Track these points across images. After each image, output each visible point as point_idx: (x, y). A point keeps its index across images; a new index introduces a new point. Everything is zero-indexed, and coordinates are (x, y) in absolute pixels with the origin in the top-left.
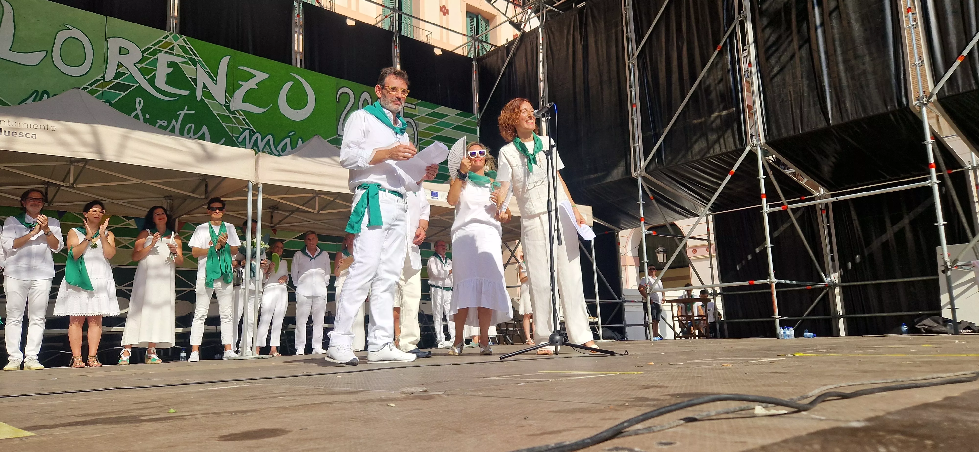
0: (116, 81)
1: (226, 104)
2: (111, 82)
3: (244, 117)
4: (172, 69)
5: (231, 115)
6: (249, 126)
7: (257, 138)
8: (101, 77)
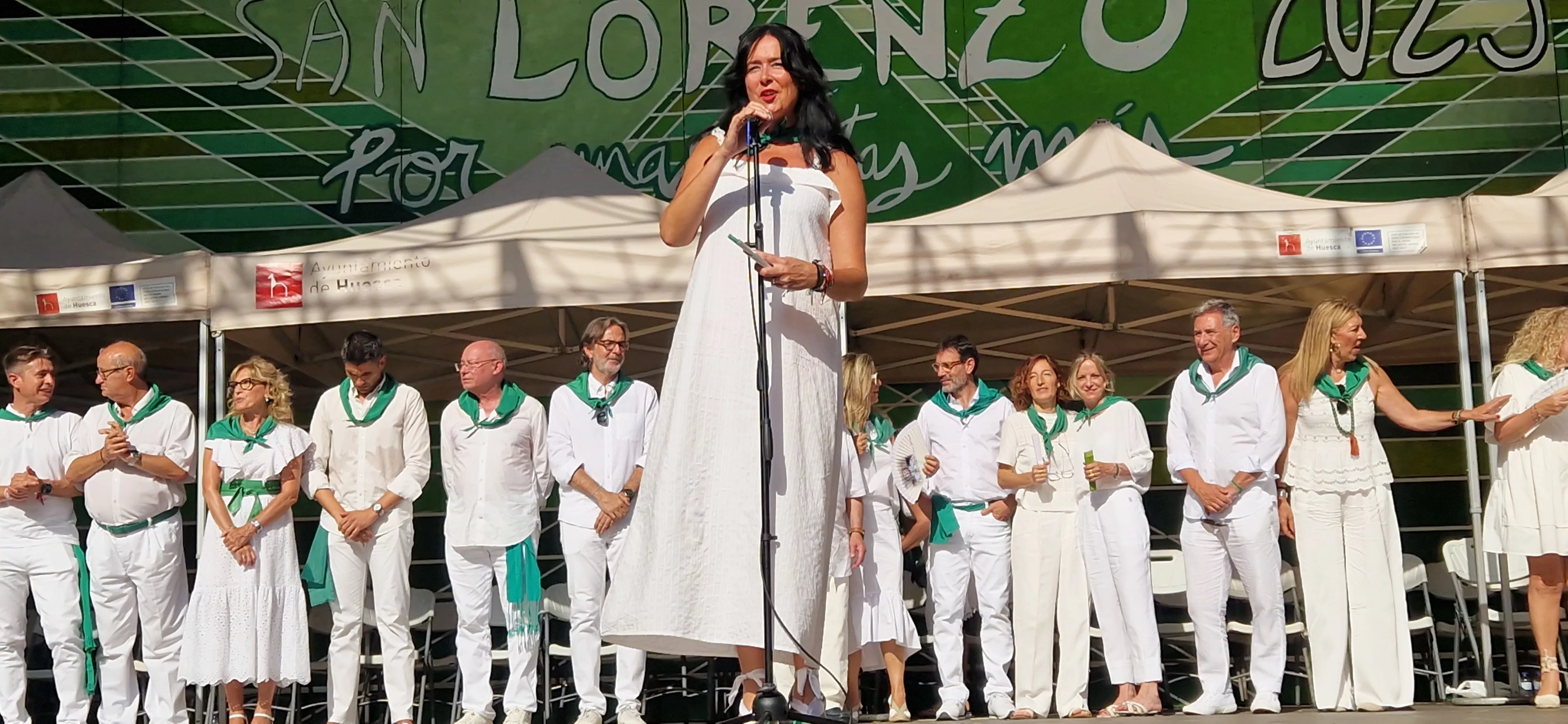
0: (707, 88)
1: (950, 76)
2: (698, 90)
3: (995, 97)
4: (819, 24)
5: (962, 101)
6: (1009, 116)
7: (1032, 142)
8: (679, 87)
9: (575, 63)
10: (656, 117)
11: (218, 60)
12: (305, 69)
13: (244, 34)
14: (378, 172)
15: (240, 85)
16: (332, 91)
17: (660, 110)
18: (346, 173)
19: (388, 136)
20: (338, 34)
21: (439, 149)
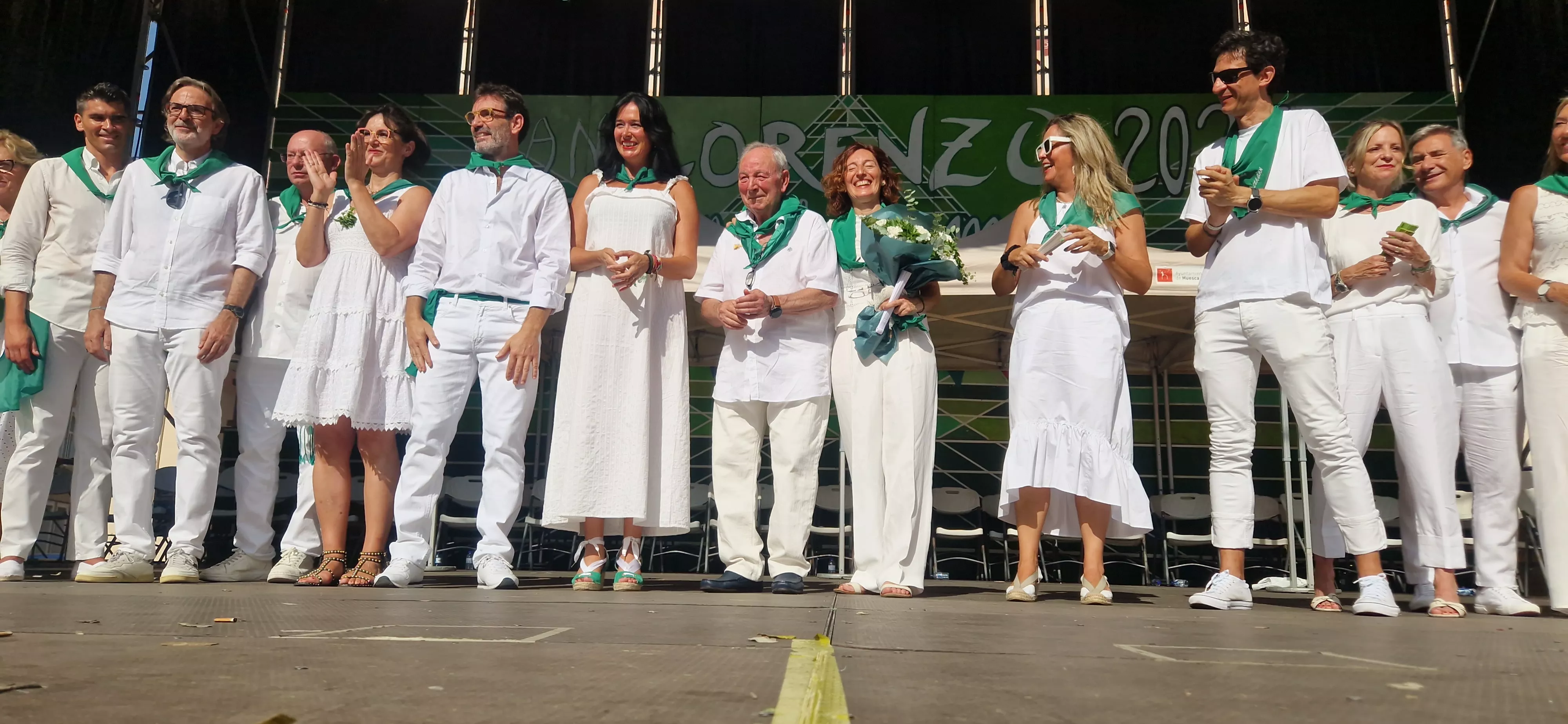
1: (924, 182)
3: (952, 197)
5: (930, 198)
6: (959, 208)
7: (973, 225)
9: (692, 163)
20: (549, 140)
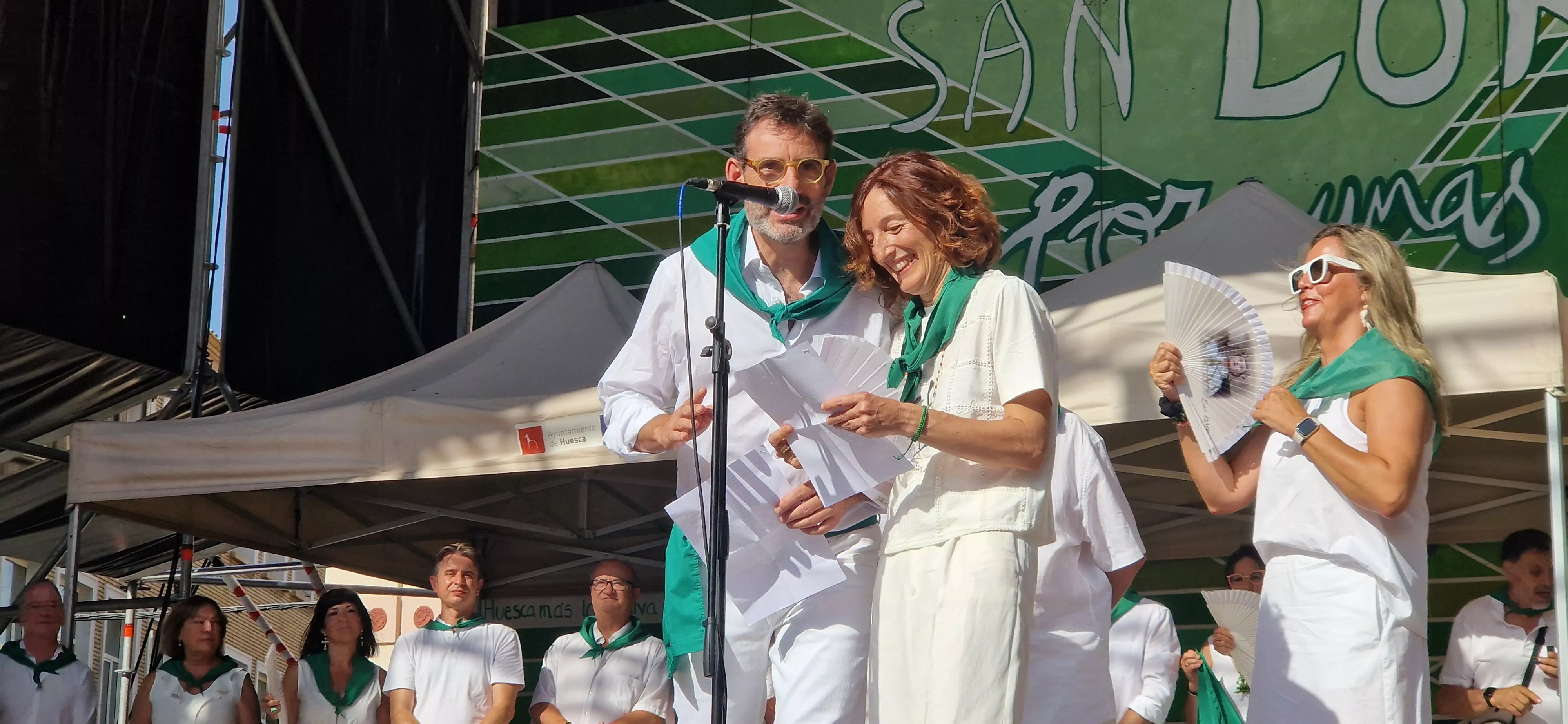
0: (1537, 77)
2: (1522, 82)
8: (1492, 80)
9: (1339, 58)
10: (1460, 128)
11: (866, 97)
12: (975, 98)
13: (897, 57)
14: (1072, 234)
15: (894, 127)
16: (1011, 127)
17: (1465, 117)
18: (1029, 240)
19: (1084, 183)
20: (1016, 46)
21: (1151, 198)
